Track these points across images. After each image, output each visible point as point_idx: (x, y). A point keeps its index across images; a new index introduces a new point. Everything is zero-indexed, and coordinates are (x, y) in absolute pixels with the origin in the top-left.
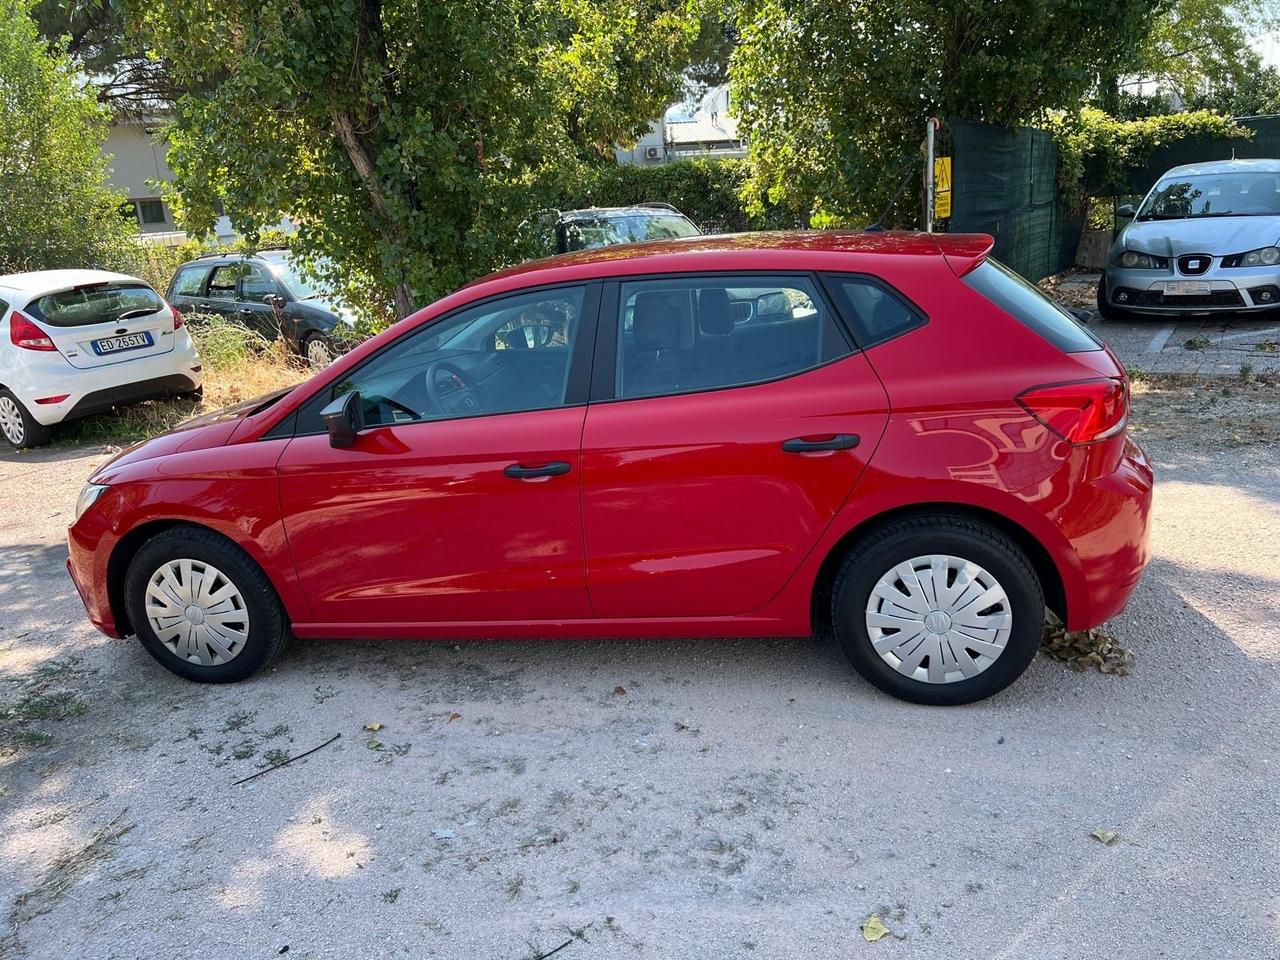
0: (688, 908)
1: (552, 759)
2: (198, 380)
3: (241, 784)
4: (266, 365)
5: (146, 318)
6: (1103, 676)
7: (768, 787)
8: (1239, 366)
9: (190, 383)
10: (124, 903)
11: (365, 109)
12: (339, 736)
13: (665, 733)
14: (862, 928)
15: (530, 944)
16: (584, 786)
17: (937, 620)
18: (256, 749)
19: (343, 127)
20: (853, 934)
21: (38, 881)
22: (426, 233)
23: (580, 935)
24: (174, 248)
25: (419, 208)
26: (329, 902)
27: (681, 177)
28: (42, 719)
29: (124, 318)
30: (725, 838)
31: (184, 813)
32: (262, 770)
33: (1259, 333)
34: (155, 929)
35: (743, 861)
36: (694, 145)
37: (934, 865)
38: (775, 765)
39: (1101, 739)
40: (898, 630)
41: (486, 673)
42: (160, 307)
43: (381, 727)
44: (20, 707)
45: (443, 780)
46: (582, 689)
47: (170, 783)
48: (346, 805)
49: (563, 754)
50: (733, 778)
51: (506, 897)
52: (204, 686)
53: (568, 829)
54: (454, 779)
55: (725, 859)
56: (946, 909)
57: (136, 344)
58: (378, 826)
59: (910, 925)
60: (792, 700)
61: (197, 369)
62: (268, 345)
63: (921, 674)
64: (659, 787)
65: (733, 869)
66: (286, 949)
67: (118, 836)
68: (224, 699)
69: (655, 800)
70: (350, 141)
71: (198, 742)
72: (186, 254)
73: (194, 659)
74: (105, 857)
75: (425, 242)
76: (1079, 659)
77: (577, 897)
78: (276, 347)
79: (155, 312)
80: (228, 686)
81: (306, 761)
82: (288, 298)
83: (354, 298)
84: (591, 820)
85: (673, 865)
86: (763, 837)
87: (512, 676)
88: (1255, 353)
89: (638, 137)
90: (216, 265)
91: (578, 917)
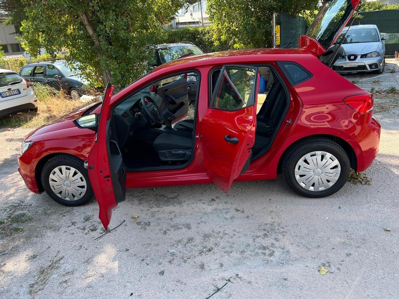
0: (261, 269)
1: (199, 223)
2: (37, 105)
3: (96, 240)
4: (57, 99)
5: (17, 84)
6: (363, 185)
7: (273, 228)
8: (371, 88)
9: (34, 105)
10: (69, 284)
11: (90, 12)
12: (124, 221)
13: (233, 212)
14: (319, 271)
15: (214, 285)
16: (212, 232)
17: (318, 172)
18: (97, 227)
19: (83, 18)
20: (317, 273)
21: (35, 279)
22: (114, 53)
23: (229, 280)
24: (17, 60)
25: (111, 45)
26: (141, 277)
27: (187, 33)
28: (17, 223)
29: (10, 85)
30: (265, 245)
31: (79, 251)
32: (102, 235)
33: (372, 78)
34: (83, 291)
35: (273, 252)
36: (185, 23)
37: (334, 249)
38: (272, 220)
39: (370, 205)
40: (305, 175)
41: (167, 197)
42: (22, 81)
43: (138, 217)
44: (7, 219)
45: (165, 233)
46: (201, 200)
47: (71, 241)
48: (135, 244)
49: (202, 222)
50: (260, 226)
51: (200, 270)
52: (71, 207)
53: (213, 246)
54: (169, 232)
55: (267, 252)
56: (343, 262)
57: (15, 93)
58: (149, 250)
59: (333, 269)
60: (270, 199)
61: (36, 101)
62: (58, 92)
63: (312, 189)
64: (238, 231)
65: (271, 255)
66: (132, 294)
67: (59, 261)
68: (80, 211)
69: (238, 235)
70: (86, 22)
71: (76, 227)
72: (21, 63)
73: (67, 199)
74: (57, 268)
75: (114, 56)
76: (355, 181)
77: (223, 268)
78: (61, 93)
79: (20, 82)
80: (79, 207)
81: (116, 230)
82: (63, 76)
83: (88, 76)
84: (219, 242)
85: (251, 255)
86: (277, 244)
87: (176, 197)
88: (373, 84)
89: (171, 21)
90: (36, 66)
91: (226, 275)
